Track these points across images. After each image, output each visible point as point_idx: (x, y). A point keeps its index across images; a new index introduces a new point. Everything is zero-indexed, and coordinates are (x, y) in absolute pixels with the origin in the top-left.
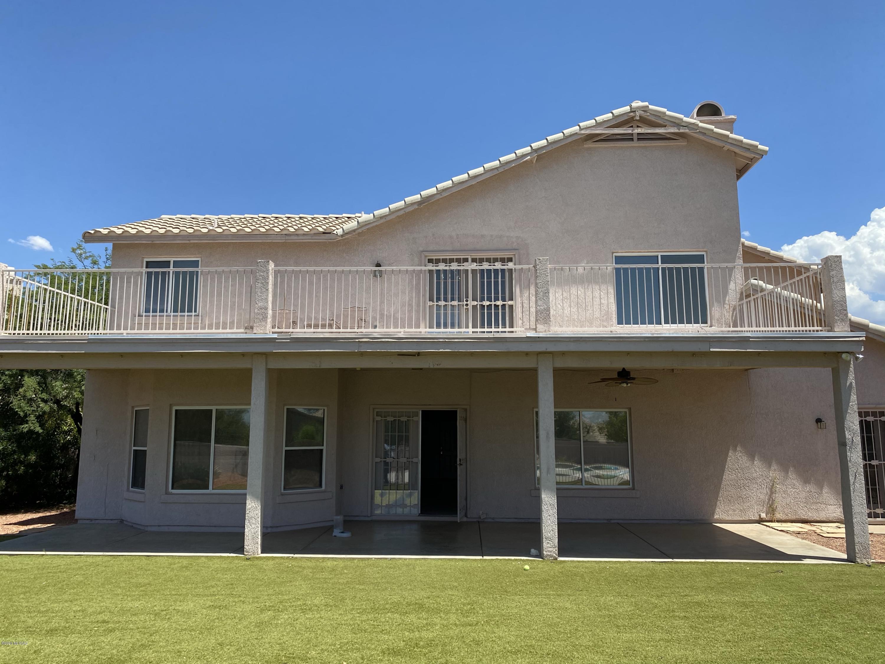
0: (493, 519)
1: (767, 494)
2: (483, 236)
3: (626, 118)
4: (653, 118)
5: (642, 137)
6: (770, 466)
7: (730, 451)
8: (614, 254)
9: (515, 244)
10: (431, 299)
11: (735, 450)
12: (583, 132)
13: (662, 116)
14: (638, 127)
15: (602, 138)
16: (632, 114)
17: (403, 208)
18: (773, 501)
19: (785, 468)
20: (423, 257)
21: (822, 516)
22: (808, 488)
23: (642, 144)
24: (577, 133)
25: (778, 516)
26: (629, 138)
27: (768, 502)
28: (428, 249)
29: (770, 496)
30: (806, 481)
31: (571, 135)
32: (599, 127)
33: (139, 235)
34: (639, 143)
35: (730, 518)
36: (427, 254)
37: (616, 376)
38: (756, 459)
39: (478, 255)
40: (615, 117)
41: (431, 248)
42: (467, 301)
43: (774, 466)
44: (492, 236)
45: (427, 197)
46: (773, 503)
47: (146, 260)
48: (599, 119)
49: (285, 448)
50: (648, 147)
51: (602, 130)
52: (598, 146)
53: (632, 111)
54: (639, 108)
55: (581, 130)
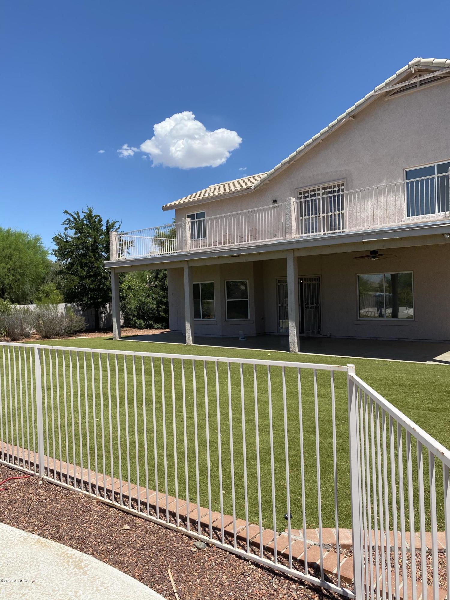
0: (335, 336)
2: (327, 173)
3: (405, 74)
4: (424, 68)
5: (422, 83)
8: (406, 170)
9: (345, 175)
10: (302, 216)
12: (376, 93)
13: (430, 64)
14: (420, 75)
15: (396, 91)
16: (409, 70)
17: (281, 167)
20: (296, 191)
23: (423, 87)
24: (373, 95)
26: (414, 86)
28: (299, 187)
31: (369, 98)
32: (388, 86)
33: (184, 204)
34: (421, 88)
36: (298, 190)
37: (369, 254)
39: (325, 186)
40: (398, 76)
41: (300, 186)
42: (319, 214)
44: (331, 172)
45: (292, 158)
47: (187, 215)
48: (387, 81)
49: (227, 300)
50: (428, 88)
51: (390, 88)
52: (393, 97)
53: (409, 68)
54: (413, 64)
55: (375, 92)
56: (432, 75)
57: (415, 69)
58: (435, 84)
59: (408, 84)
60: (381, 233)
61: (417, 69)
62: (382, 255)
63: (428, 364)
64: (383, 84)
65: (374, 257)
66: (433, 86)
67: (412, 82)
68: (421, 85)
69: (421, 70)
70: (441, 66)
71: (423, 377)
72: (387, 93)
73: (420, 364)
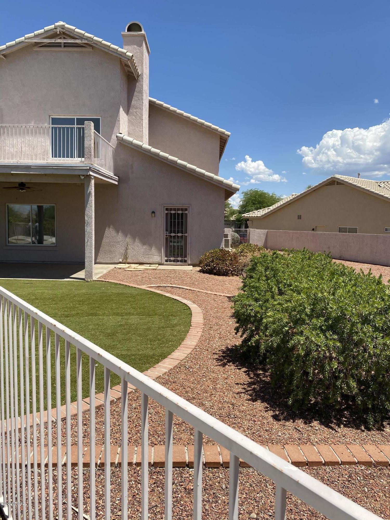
1: (124, 250)
3: (52, 33)
4: (67, 32)
6: (126, 236)
7: (107, 228)
8: (51, 117)
11: (109, 227)
12: (26, 41)
13: (72, 31)
14: (64, 38)
15: (43, 44)
16: (55, 30)
18: (127, 253)
19: (134, 238)
21: (151, 261)
22: (145, 247)
24: (23, 41)
25: (129, 261)
26: (58, 45)
27: (124, 254)
29: (126, 251)
30: (144, 244)
31: (20, 43)
32: (37, 38)
34: (65, 49)
35: (104, 262)
37: (17, 186)
38: (120, 232)
40: (46, 32)
43: (129, 236)
46: (127, 255)
48: (36, 32)
50: (71, 51)
51: (39, 40)
52: (41, 50)
53: (55, 28)
54: (59, 26)
55: (25, 39)
56: (74, 41)
57: (61, 31)
58: (76, 49)
59: (54, 41)
60: (28, 167)
61: (62, 32)
62: (29, 188)
63: (66, 281)
64: (32, 34)
65: (22, 189)
66: (75, 51)
67: (57, 41)
68: (65, 46)
69: (65, 34)
70: (81, 36)
71: (61, 291)
72: (36, 44)
73: (59, 281)
